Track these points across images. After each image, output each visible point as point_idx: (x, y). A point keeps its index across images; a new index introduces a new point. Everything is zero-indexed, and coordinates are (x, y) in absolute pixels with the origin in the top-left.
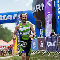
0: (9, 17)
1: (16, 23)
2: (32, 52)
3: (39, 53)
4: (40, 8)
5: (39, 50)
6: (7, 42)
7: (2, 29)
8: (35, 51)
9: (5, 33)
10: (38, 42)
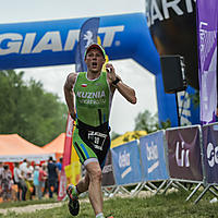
0: (50, 42)
1: (79, 66)
2: (144, 189)
3: (174, 193)
4: (179, 5)
5: (172, 180)
6: (41, 146)
7: (21, 90)
8: (157, 184)
9: (31, 108)
10: (169, 144)
